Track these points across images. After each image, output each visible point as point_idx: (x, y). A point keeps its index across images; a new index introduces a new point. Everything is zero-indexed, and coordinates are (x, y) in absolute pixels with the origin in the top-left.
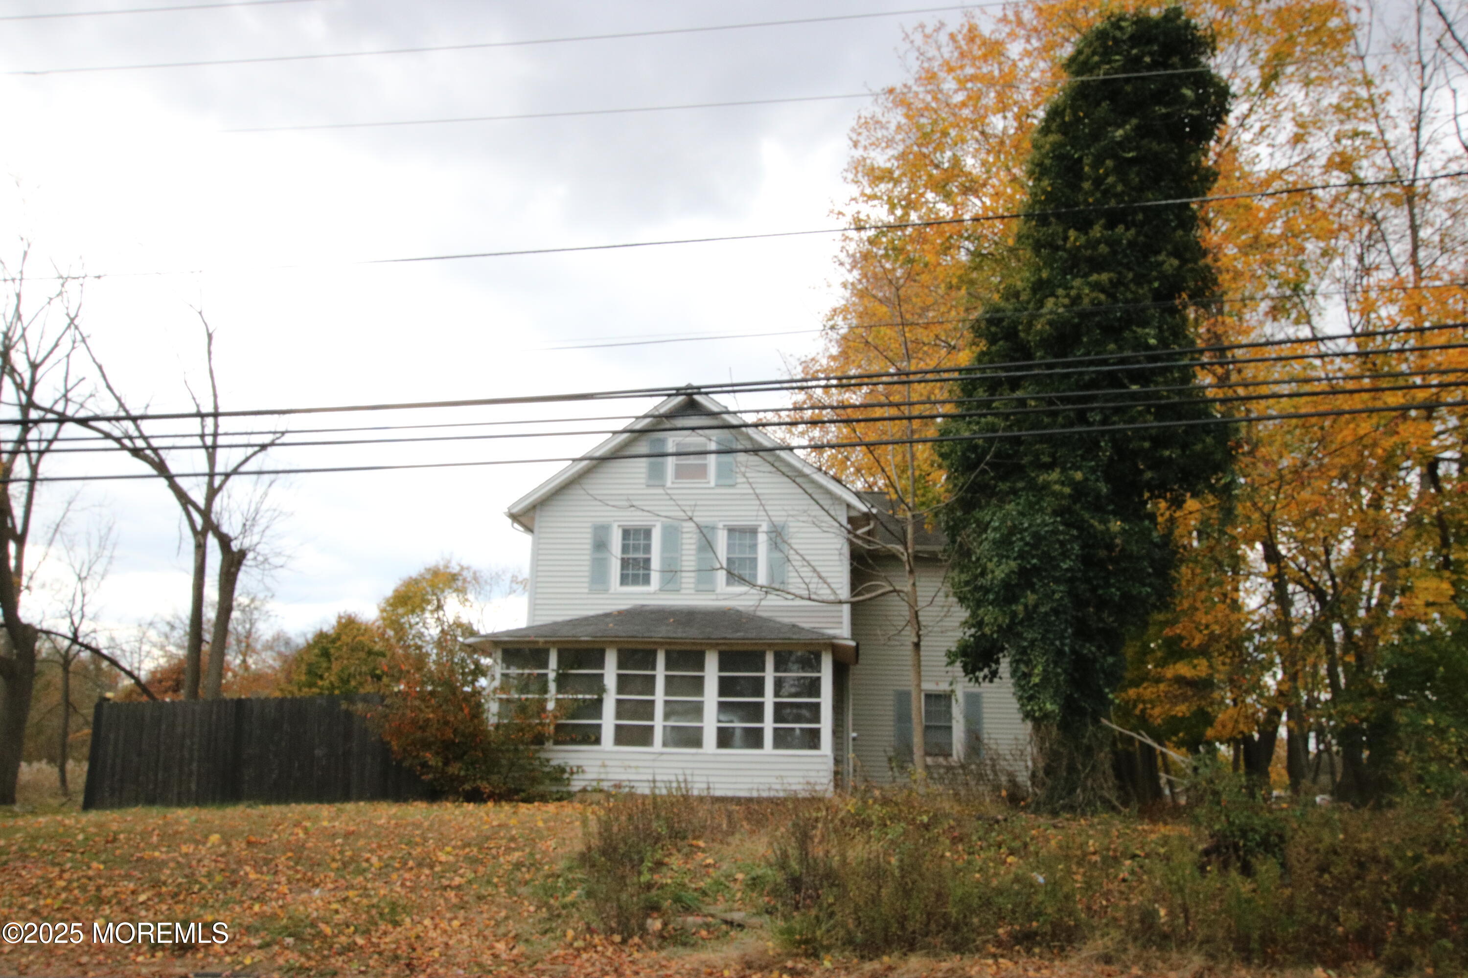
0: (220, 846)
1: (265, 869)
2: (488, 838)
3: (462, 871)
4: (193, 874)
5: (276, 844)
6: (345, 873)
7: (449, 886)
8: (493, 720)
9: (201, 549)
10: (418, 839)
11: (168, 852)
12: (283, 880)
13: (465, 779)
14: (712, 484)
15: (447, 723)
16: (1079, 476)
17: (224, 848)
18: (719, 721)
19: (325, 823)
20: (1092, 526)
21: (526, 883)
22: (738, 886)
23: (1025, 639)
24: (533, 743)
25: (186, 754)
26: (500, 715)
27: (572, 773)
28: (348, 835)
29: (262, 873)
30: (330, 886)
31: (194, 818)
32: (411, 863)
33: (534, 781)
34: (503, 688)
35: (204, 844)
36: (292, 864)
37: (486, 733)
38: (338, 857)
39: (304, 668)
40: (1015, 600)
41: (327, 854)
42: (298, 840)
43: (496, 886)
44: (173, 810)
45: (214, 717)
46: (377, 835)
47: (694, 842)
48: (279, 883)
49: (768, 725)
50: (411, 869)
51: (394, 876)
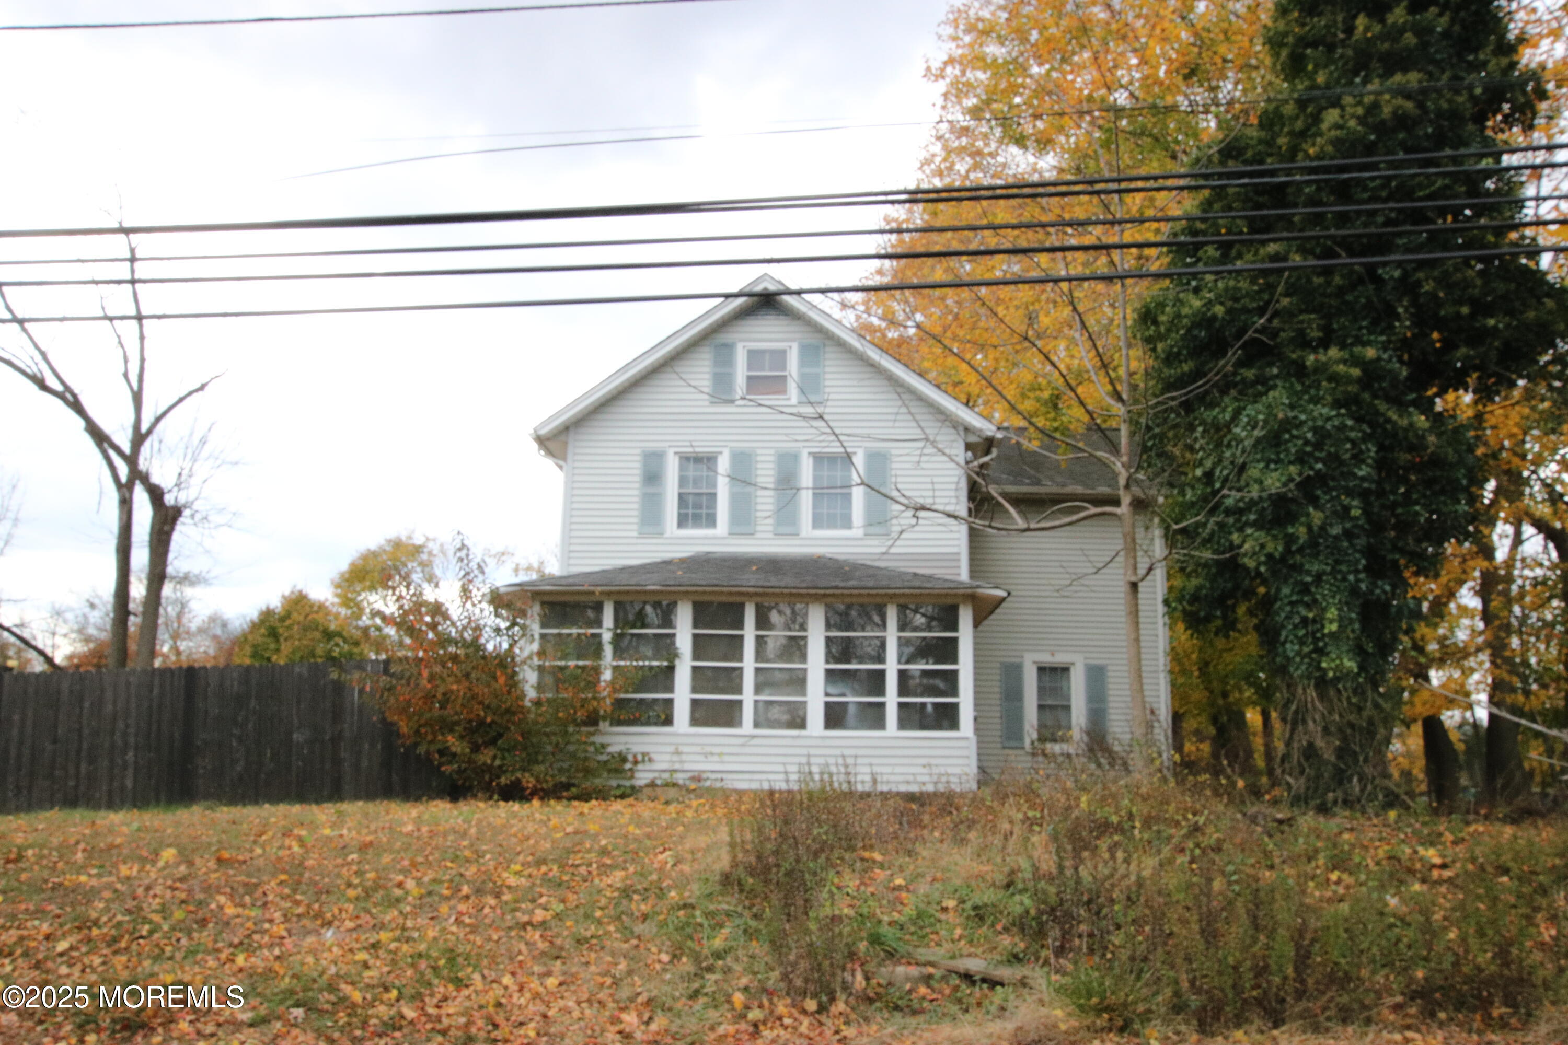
0: (178, 864)
1: (247, 899)
2: (569, 852)
3: (543, 900)
4: (140, 909)
5: (261, 862)
6: (369, 905)
7: (529, 923)
8: (531, 694)
9: (126, 504)
10: (467, 853)
11: (99, 876)
12: (278, 916)
13: (501, 770)
14: (794, 400)
15: (475, 697)
16: (1371, 353)
17: (183, 869)
18: (827, 694)
19: (327, 832)
20: (1389, 420)
21: (645, 917)
22: (951, 917)
23: (1308, 573)
24: (585, 724)
25: (119, 742)
26: (540, 687)
27: (636, 762)
28: (364, 848)
29: (243, 906)
30: (349, 924)
31: (135, 825)
32: (466, 889)
33: (588, 772)
34: (541, 653)
35: (154, 862)
36: (287, 891)
37: (522, 710)
38: (356, 881)
39: (248, 650)
40: (1292, 518)
41: (338, 875)
42: (292, 856)
43: (599, 922)
44: (103, 813)
45: (156, 691)
46: (406, 848)
47: (866, 854)
48: (271, 921)
49: (892, 698)
50: (467, 897)
51: (444, 909)
